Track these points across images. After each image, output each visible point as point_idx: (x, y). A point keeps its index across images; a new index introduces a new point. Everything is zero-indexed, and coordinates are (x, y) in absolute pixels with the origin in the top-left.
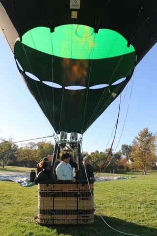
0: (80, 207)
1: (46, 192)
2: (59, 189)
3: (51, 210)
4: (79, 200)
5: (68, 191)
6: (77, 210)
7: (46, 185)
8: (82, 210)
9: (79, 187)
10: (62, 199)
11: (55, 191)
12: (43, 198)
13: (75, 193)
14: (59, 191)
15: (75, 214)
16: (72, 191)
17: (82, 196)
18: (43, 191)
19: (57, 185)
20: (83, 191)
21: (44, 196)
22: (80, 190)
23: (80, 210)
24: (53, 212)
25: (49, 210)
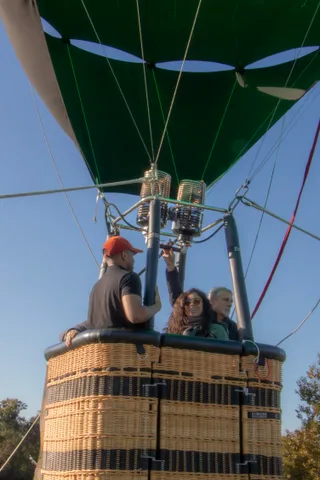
0: (250, 446)
1: (131, 374)
2: (181, 370)
3: (150, 452)
4: (245, 415)
5: (211, 381)
6: (242, 457)
7: (132, 347)
8: (258, 457)
9: (244, 368)
10: (188, 408)
11: (165, 377)
12: (121, 398)
13: (233, 387)
14: (181, 377)
15: (234, 472)
16: (224, 382)
17: (257, 404)
18: (123, 373)
19: (173, 351)
20: (260, 385)
21: (126, 393)
22: (248, 381)
23: (250, 456)
24: (158, 458)
25: (140, 451)
